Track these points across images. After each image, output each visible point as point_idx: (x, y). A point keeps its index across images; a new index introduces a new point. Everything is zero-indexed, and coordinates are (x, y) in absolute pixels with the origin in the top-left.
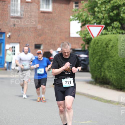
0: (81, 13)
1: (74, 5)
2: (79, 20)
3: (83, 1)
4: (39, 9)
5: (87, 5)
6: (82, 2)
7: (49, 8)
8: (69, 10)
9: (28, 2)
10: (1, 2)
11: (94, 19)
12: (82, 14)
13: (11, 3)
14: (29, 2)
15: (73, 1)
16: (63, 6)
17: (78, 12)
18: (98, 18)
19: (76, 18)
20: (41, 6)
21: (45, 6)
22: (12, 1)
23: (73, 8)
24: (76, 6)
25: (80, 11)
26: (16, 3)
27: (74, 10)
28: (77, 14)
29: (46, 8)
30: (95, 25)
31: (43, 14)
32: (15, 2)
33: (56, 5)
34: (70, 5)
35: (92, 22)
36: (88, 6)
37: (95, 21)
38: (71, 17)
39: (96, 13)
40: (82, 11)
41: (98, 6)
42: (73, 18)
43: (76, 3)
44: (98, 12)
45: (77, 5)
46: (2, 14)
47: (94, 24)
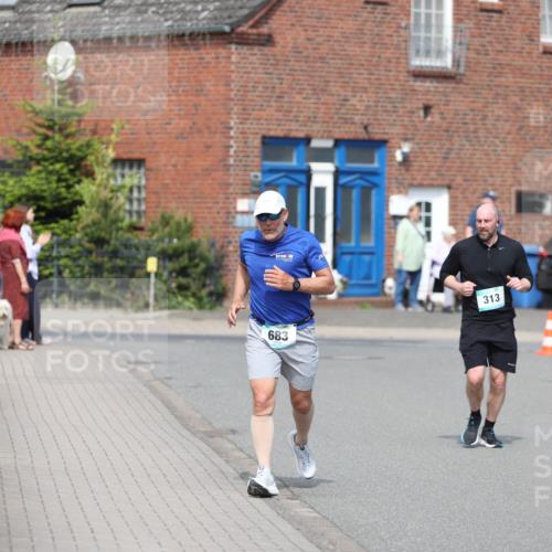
9: (485, 9)
13: (413, 10)
14: (493, 4)
20: (546, 25)
22: (418, 4)
26: (433, 11)
32: (428, 5)
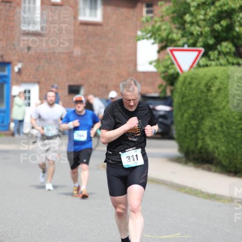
0: (158, 25)
1: (145, 9)
2: (155, 39)
3: (162, 3)
4: (77, 18)
5: (170, 9)
6: (160, 3)
7: (96, 16)
8: (134, 18)
9: (55, 5)
10: (4, 3)
11: (183, 36)
12: (160, 26)
13: (23, 5)
14: (58, 3)
15: (143, 2)
16: (124, 11)
17: (153, 23)
18: (192, 34)
19: (149, 35)
20: (81, 11)
21: (88, 11)
22: (25, 2)
23: (142, 16)
24: (148, 12)
25: (156, 22)
26: (32, 5)
27: (144, 19)
28: (150, 28)
29: (91, 15)
30: (186, 47)
31: (85, 27)
32: (29, 3)
33: (110, 9)
34: (137, 9)
35: (180, 43)
36: (171, 11)
37: (185, 40)
38: (139, 33)
39: (187, 26)
40: (161, 21)
41: (191, 11)
42: (143, 36)
43: (149, 5)
44: (192, 23)
45: (151, 9)
46: (6, 27)
47: (183, 46)
